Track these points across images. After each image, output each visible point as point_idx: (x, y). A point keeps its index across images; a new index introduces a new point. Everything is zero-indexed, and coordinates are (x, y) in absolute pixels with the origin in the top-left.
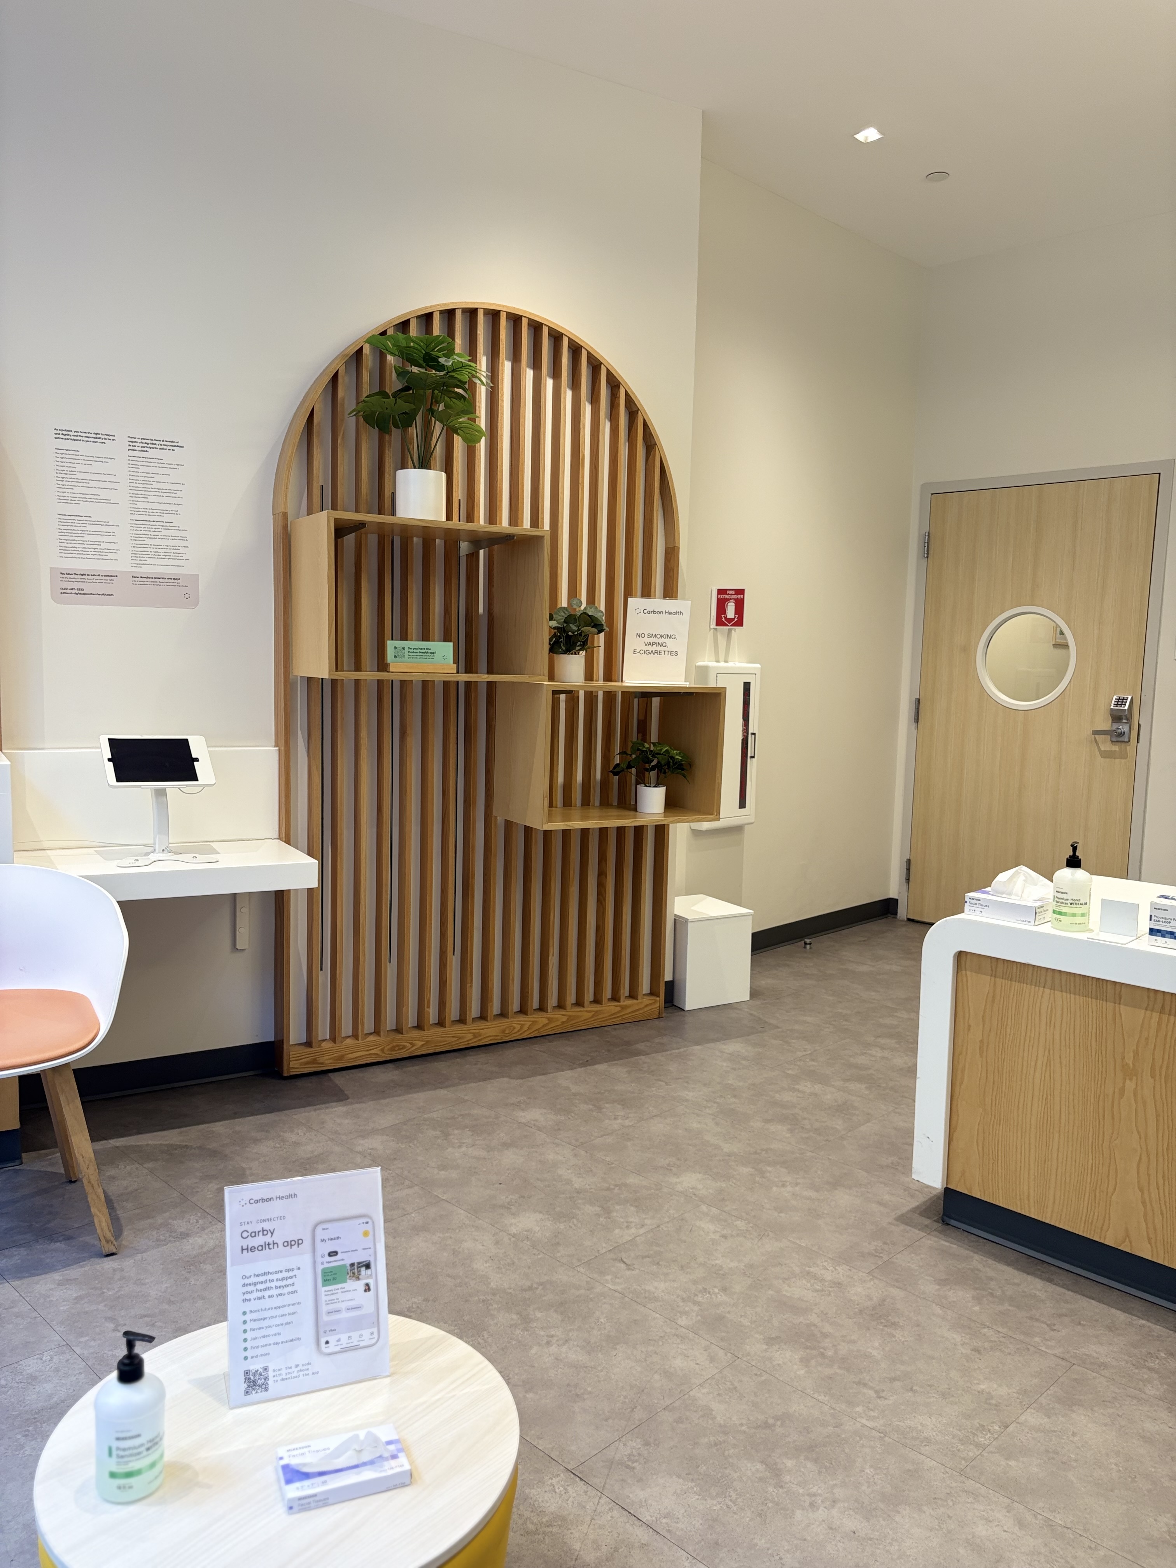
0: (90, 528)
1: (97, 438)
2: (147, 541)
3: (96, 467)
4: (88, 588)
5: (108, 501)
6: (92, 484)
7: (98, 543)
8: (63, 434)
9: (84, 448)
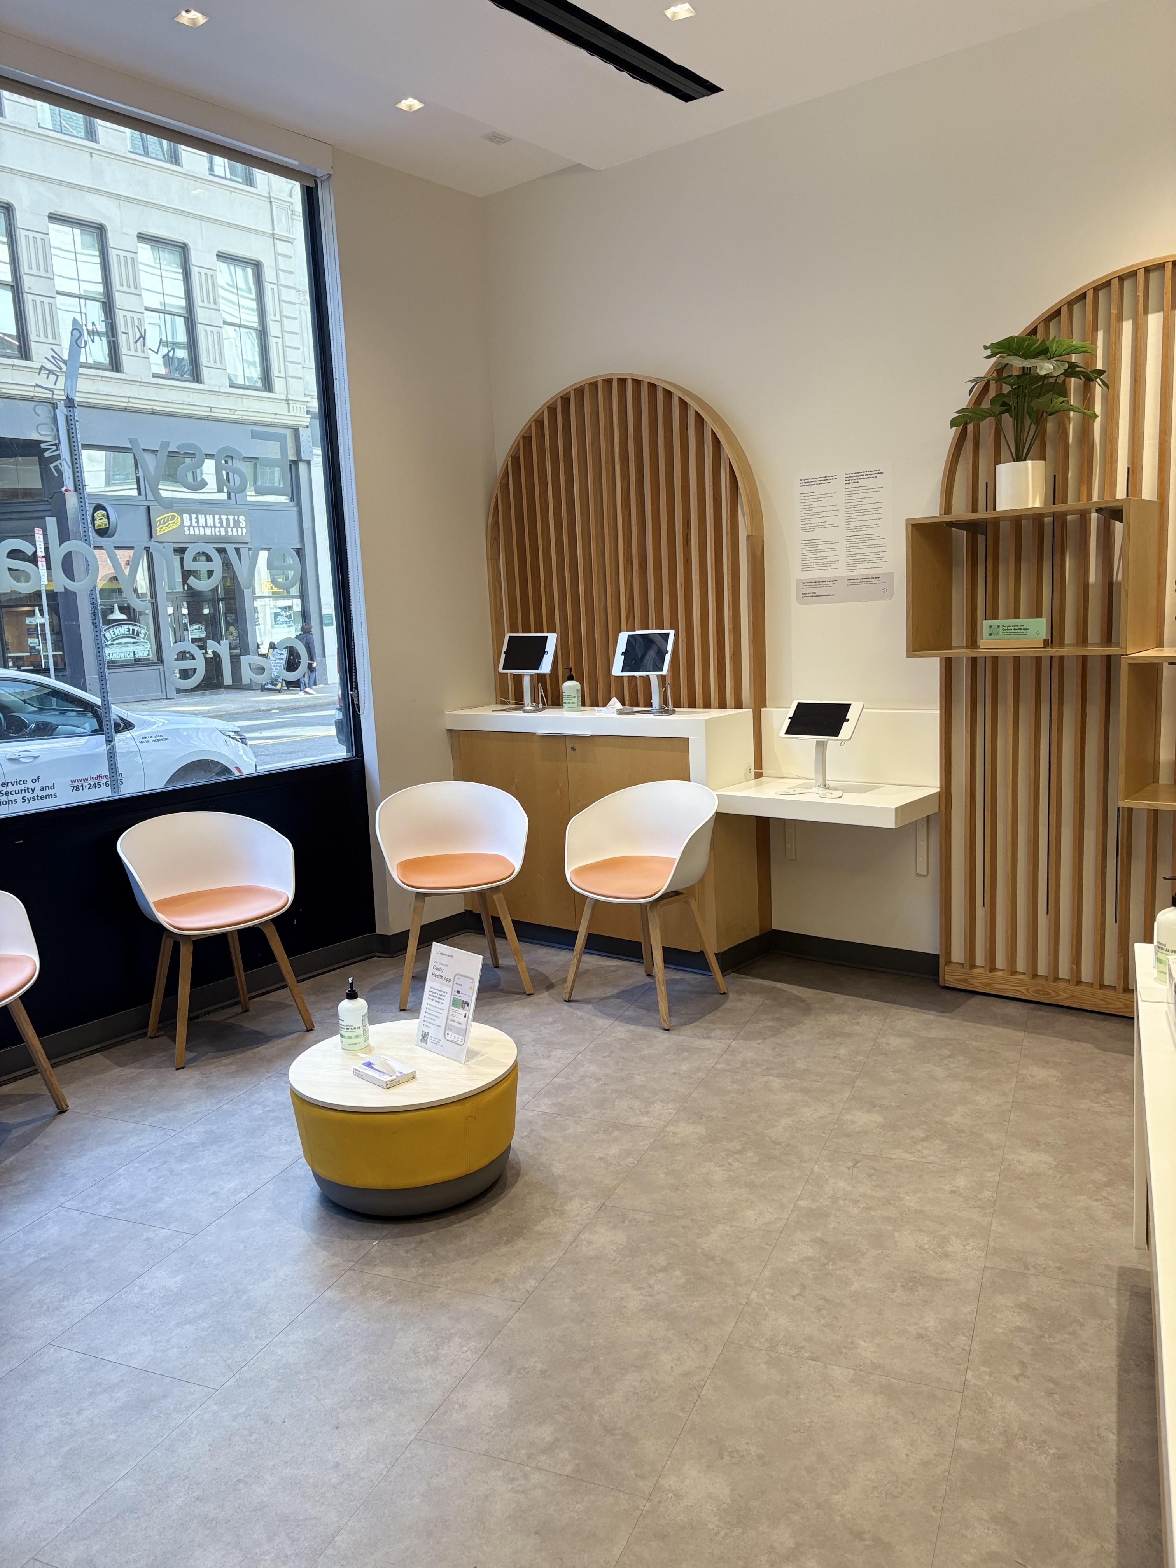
0: (820, 547)
1: (826, 479)
2: (858, 551)
3: (826, 502)
4: (819, 591)
5: (832, 526)
6: (822, 514)
7: (825, 557)
8: (806, 483)
9: (817, 489)
